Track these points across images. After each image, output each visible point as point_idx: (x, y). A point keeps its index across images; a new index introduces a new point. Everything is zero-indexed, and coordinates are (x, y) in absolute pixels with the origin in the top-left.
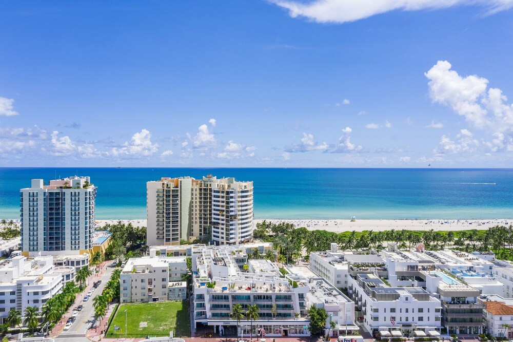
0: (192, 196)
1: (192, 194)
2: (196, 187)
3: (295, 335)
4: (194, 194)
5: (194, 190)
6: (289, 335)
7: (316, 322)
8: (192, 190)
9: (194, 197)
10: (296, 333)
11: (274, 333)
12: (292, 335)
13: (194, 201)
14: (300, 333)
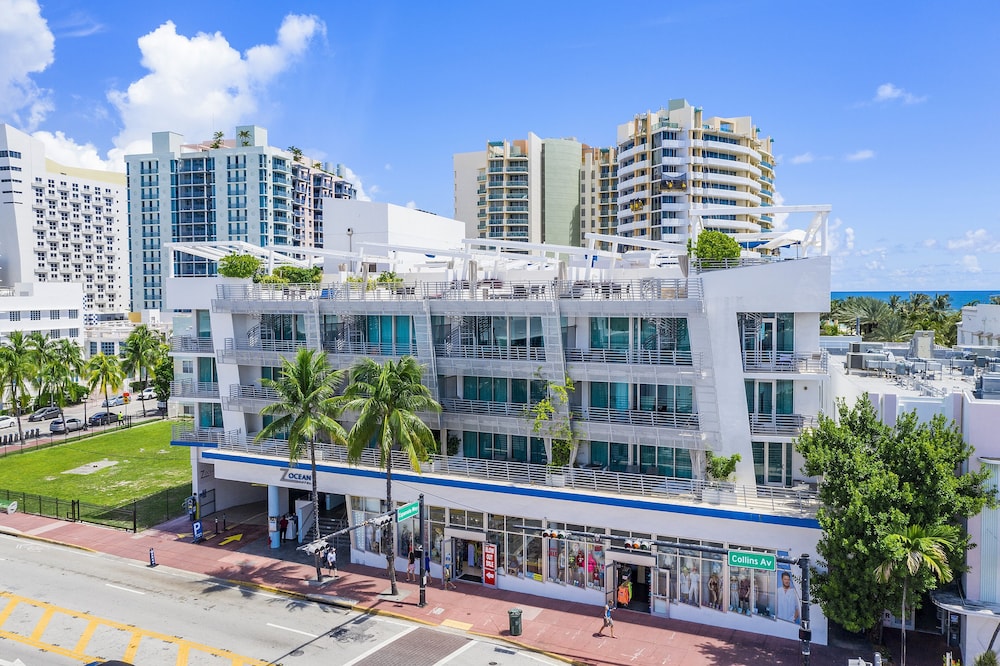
0: (582, 195)
1: (582, 189)
2: (592, 168)
3: (705, 615)
4: (588, 189)
5: (588, 176)
6: (659, 605)
7: (857, 529)
8: (582, 175)
9: (588, 195)
10: (714, 601)
11: (559, 575)
12: (681, 611)
13: (588, 207)
14: (742, 605)
